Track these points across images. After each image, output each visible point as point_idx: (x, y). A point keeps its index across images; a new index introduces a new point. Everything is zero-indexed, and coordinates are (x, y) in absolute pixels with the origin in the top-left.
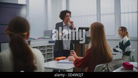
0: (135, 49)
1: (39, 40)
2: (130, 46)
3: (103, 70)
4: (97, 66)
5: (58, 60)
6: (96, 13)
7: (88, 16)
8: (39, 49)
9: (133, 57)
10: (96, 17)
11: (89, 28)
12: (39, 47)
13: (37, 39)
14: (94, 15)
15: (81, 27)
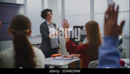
0: (126, 47)
1: (36, 37)
2: (122, 44)
3: (97, 66)
4: (91, 62)
5: (54, 57)
6: (90, 13)
7: (82, 15)
8: (36, 47)
9: (124, 54)
10: (90, 16)
11: (84, 27)
12: (36, 44)
13: (34, 37)
14: (88, 14)
15: (76, 25)
